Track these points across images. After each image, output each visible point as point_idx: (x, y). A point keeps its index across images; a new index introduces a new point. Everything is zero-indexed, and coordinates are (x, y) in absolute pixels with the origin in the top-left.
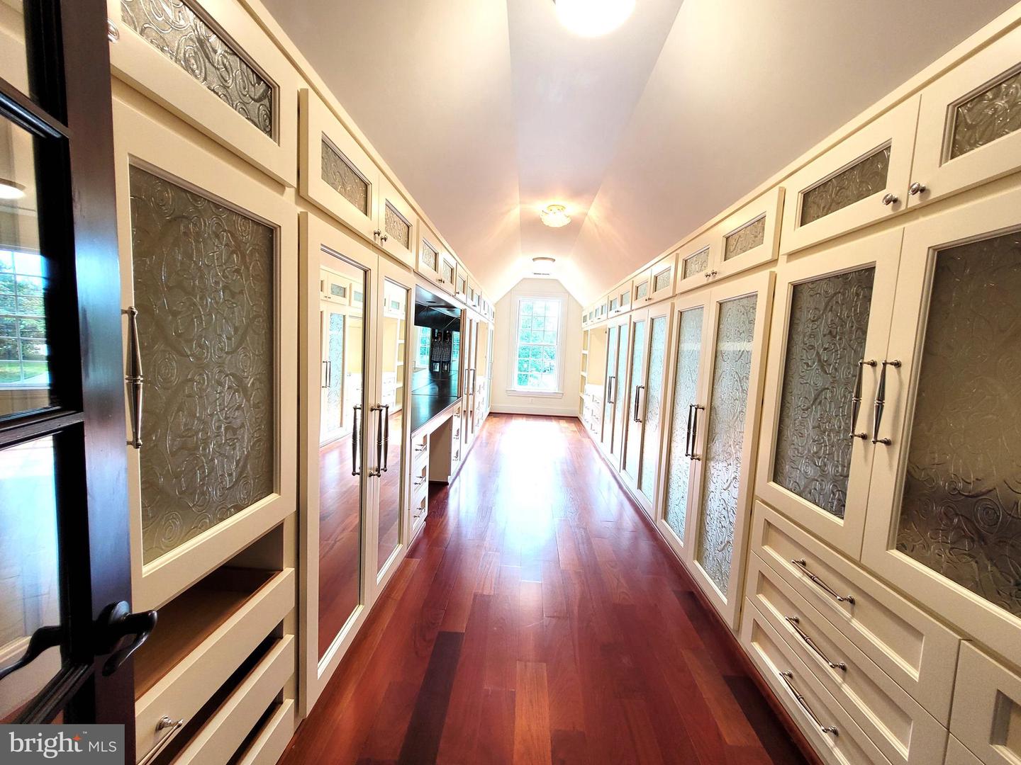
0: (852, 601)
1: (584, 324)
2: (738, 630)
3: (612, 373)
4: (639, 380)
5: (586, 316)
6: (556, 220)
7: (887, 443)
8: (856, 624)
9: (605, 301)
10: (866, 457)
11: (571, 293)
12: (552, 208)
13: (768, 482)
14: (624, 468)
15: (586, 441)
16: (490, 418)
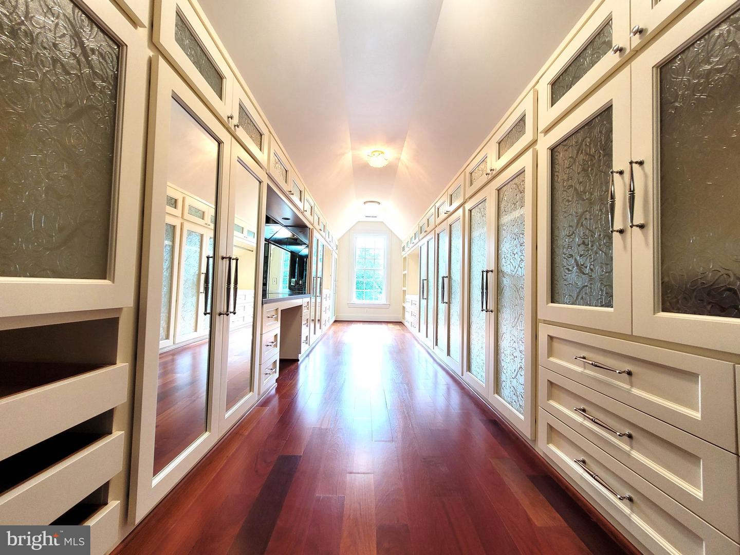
0: (629, 373)
1: (404, 253)
2: (535, 440)
3: (424, 277)
4: (443, 272)
5: (404, 246)
6: (377, 162)
7: (641, 227)
8: (635, 391)
9: (417, 229)
10: (625, 247)
11: (393, 230)
12: (374, 153)
13: (547, 304)
14: (437, 345)
15: (408, 335)
16: (335, 324)
